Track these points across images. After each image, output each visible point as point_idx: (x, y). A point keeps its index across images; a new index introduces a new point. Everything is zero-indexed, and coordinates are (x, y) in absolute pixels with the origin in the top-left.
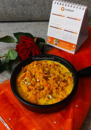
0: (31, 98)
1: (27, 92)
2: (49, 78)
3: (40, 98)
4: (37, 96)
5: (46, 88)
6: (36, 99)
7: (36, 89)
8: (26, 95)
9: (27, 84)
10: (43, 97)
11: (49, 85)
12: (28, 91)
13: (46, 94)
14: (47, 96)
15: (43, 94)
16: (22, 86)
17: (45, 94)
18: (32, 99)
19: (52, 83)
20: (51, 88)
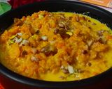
0: (26, 68)
1: (18, 59)
2: (68, 33)
3: (45, 71)
4: (39, 67)
5: (61, 51)
6: (37, 73)
7: (38, 52)
8: (16, 64)
9: (19, 43)
10: (54, 68)
11: (68, 45)
12: (20, 56)
13: (61, 62)
14: (62, 67)
15: (55, 63)
16: (8, 47)
17: (58, 64)
18: (27, 72)
19: (75, 44)
20: (73, 52)
